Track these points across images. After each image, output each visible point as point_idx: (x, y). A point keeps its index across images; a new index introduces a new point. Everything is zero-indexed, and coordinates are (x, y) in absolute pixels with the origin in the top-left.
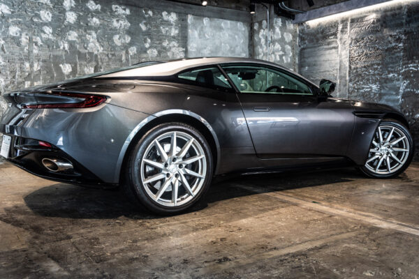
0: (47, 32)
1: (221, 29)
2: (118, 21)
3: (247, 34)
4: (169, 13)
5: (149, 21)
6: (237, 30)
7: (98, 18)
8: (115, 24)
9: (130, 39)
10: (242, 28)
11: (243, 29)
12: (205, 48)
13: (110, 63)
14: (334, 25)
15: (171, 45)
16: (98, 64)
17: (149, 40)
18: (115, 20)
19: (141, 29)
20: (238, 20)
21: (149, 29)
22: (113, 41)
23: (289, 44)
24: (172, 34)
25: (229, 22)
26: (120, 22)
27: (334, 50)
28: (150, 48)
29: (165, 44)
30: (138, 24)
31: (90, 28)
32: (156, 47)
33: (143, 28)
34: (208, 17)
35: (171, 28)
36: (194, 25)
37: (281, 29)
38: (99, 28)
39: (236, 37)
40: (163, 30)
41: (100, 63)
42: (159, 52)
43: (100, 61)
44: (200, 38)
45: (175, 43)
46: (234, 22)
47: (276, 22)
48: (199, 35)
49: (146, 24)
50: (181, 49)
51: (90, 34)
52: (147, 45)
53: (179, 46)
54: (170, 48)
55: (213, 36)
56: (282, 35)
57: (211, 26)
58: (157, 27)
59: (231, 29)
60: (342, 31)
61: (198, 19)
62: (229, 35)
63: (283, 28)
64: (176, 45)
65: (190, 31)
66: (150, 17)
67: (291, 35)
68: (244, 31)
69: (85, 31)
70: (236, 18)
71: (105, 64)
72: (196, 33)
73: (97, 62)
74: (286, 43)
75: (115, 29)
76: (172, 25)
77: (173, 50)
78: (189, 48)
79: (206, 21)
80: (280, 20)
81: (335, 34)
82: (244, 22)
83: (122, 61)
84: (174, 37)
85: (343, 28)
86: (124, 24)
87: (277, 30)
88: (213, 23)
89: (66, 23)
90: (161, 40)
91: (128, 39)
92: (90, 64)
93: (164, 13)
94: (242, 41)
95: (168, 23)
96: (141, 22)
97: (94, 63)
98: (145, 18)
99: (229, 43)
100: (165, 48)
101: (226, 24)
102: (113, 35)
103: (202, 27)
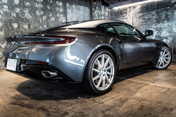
0: (5, 8)
1: (79, 9)
2: (38, 4)
3: (89, 12)
4: (59, 2)
5: (51, 5)
6: (86, 10)
7: (29, 2)
8: (37, 6)
9: (43, 12)
10: (87, 9)
11: (88, 10)
12: (74, 18)
13: (35, 23)
14: (126, 9)
15: (60, 16)
16: (29, 24)
17: (51, 14)
18: (36, 4)
19: (47, 8)
20: (86, 6)
21: (51, 8)
22: (36, 13)
23: (107, 16)
24: (61, 11)
25: (82, 7)
26: (39, 5)
27: (126, 19)
28: (52, 17)
29: (58, 15)
31: (26, 7)
32: (54, 17)
33: (49, 8)
34: (75, 4)
35: (60, 9)
36: (69, 7)
38: (29, 7)
39: (85, 13)
40: (57, 9)
41: (30, 23)
42: (56, 19)
43: (30, 22)
44: (72, 13)
45: (62, 15)
46: (84, 7)
47: (102, 8)
48: (71, 12)
49: (50, 6)
50: (65, 18)
51: (25, 10)
52: (51, 16)
53: (63, 17)
54: (60, 17)
55: (77, 13)
56: (104, 13)
57: (76, 8)
58: (55, 8)
59: (84, 10)
60: (129, 12)
61: (70, 5)
62: (83, 12)
63: (105, 10)
64: (62, 16)
65: (68, 10)
66: (51, 3)
67: (107, 13)
68: (88, 11)
69: (23, 8)
70: (85, 5)
71: (33, 23)
72: (70, 11)
73: (29, 22)
75: (37, 8)
76: (60, 7)
77: (61, 18)
78: (67, 17)
79: (74, 6)
80: (104, 6)
81: (126, 13)
82: (88, 7)
83: (40, 22)
84: (61, 12)
85: (129, 10)
86: (40, 6)
87: (103, 11)
88: (77, 7)
89: (14, 4)
90: (56, 14)
91: (42, 13)
92: (26, 24)
93: (57, 2)
94: (88, 15)
95: (59, 6)
96: (47, 5)
97: (28, 23)
98: (49, 4)
99: (83, 16)
100: (58, 17)
101: (81, 7)
102: (36, 10)
103: (72, 9)
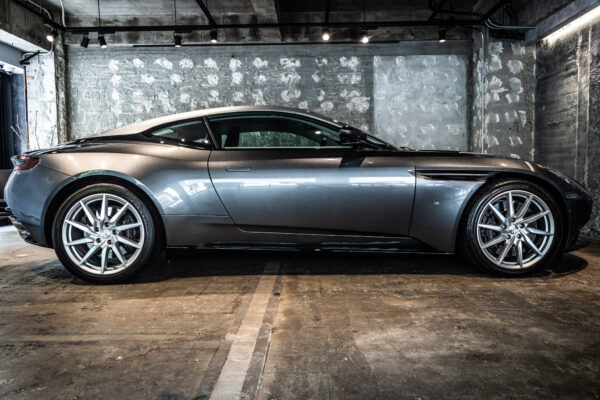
0: (214, 95)
1: (422, 67)
2: (286, 75)
3: (464, 69)
4: (349, 58)
5: (323, 70)
6: (449, 66)
7: (265, 75)
8: (284, 79)
9: (300, 93)
10: (455, 62)
11: (458, 64)
12: (398, 94)
14: (573, 39)
15: (351, 95)
17: (323, 93)
18: (283, 75)
19: (313, 80)
20: (449, 53)
21: (324, 79)
22: (281, 98)
23: (517, 76)
24: (353, 83)
25: (434, 57)
26: (289, 76)
27: (572, 77)
28: (324, 100)
29: (343, 94)
30: (310, 76)
31: (257, 86)
32: (331, 100)
33: (316, 79)
34: (403, 55)
35: (351, 76)
36: (380, 67)
37: (501, 56)
38: (266, 85)
39: (446, 75)
40: (341, 78)
42: (336, 105)
44: (391, 82)
45: (356, 92)
46: (442, 57)
47: (493, 48)
48: (390, 78)
49: (319, 75)
50: (365, 99)
51: (256, 93)
52: (321, 98)
53: (361, 96)
54: (350, 98)
55: (410, 78)
56: (504, 65)
57: (407, 66)
58: (333, 76)
59: (438, 66)
60: (582, 47)
61: (387, 60)
62: (435, 74)
63: (506, 55)
64: (357, 94)
65: (376, 75)
66: (324, 66)
67: (520, 63)
68: (459, 66)
69: (251, 90)
70: (446, 50)
72: (385, 77)
74: (511, 75)
75: (283, 84)
76: (352, 71)
77: (354, 100)
78: (375, 96)
79: (399, 61)
80: (501, 44)
81: (574, 53)
82: (458, 54)
84: (355, 86)
85: (583, 41)
86: (295, 77)
87: (496, 58)
88: (410, 62)
89: (232, 84)
90: (338, 91)
91: (298, 94)
93: (342, 59)
94: (456, 80)
95: (347, 70)
96: (313, 73)
98: (318, 68)
99: (435, 86)
100: (343, 99)
101: (431, 61)
102: (281, 91)
103: (394, 70)
